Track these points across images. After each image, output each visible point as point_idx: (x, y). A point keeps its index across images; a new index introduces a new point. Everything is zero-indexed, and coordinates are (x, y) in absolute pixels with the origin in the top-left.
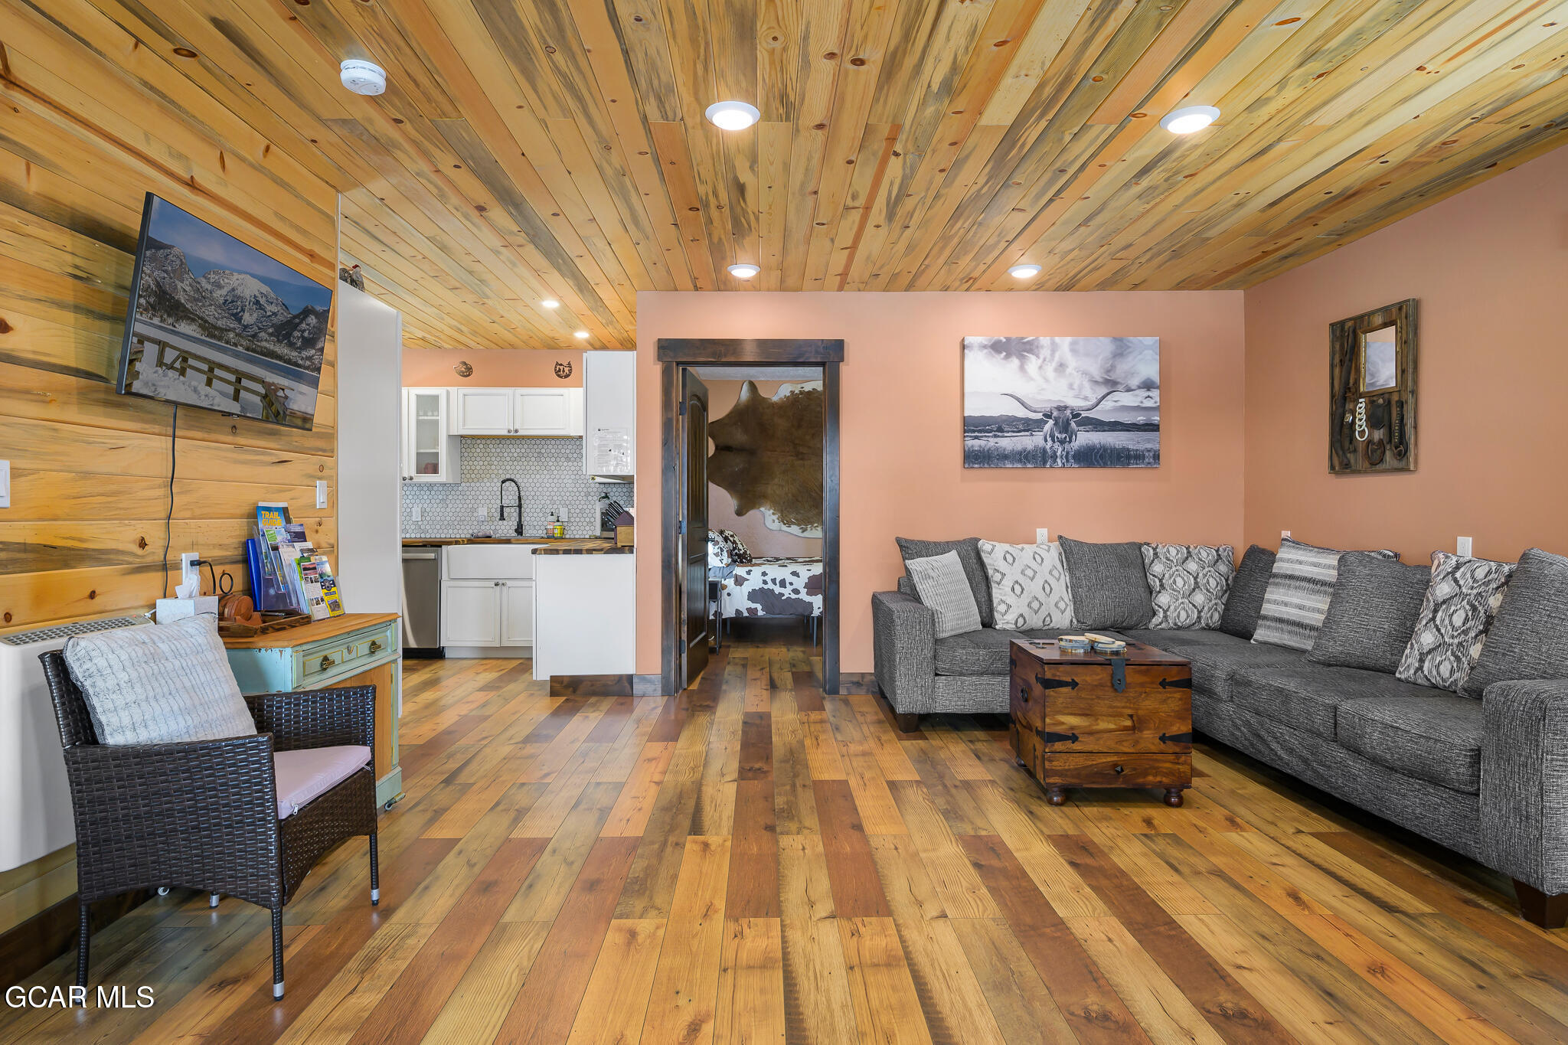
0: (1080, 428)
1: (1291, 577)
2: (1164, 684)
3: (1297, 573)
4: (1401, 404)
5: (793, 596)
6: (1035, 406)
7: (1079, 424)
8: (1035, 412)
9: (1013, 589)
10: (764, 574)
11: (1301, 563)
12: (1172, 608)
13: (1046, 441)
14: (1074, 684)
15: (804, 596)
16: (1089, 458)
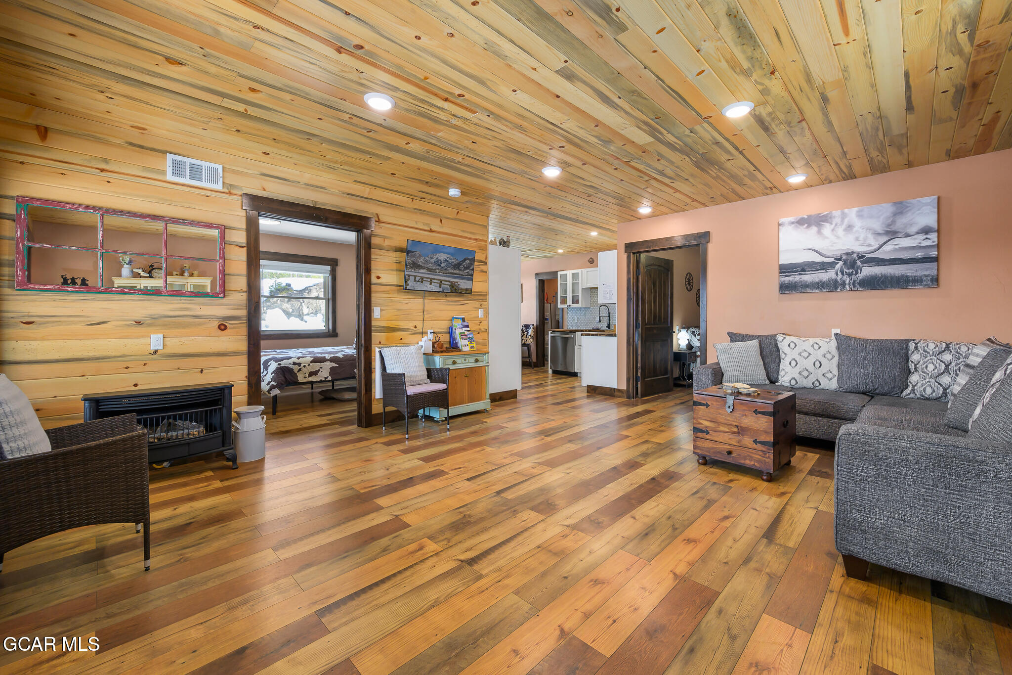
0: (864, 265)
2: (756, 412)
6: (828, 254)
7: (862, 262)
8: (828, 257)
12: (919, 384)
13: (837, 274)
14: (707, 405)
16: (871, 284)
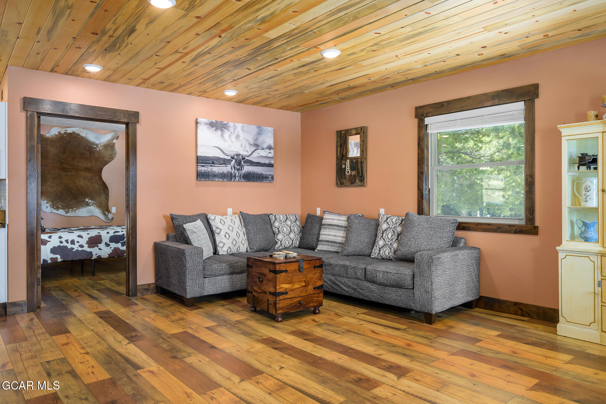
0: (245, 164)
1: (331, 225)
2: (315, 267)
3: (333, 223)
4: (362, 163)
5: (80, 249)
6: (228, 153)
7: (245, 162)
8: (227, 156)
9: (225, 236)
10: (60, 237)
11: (333, 219)
12: (283, 240)
13: (232, 169)
14: (286, 271)
15: (86, 248)
16: (249, 177)
